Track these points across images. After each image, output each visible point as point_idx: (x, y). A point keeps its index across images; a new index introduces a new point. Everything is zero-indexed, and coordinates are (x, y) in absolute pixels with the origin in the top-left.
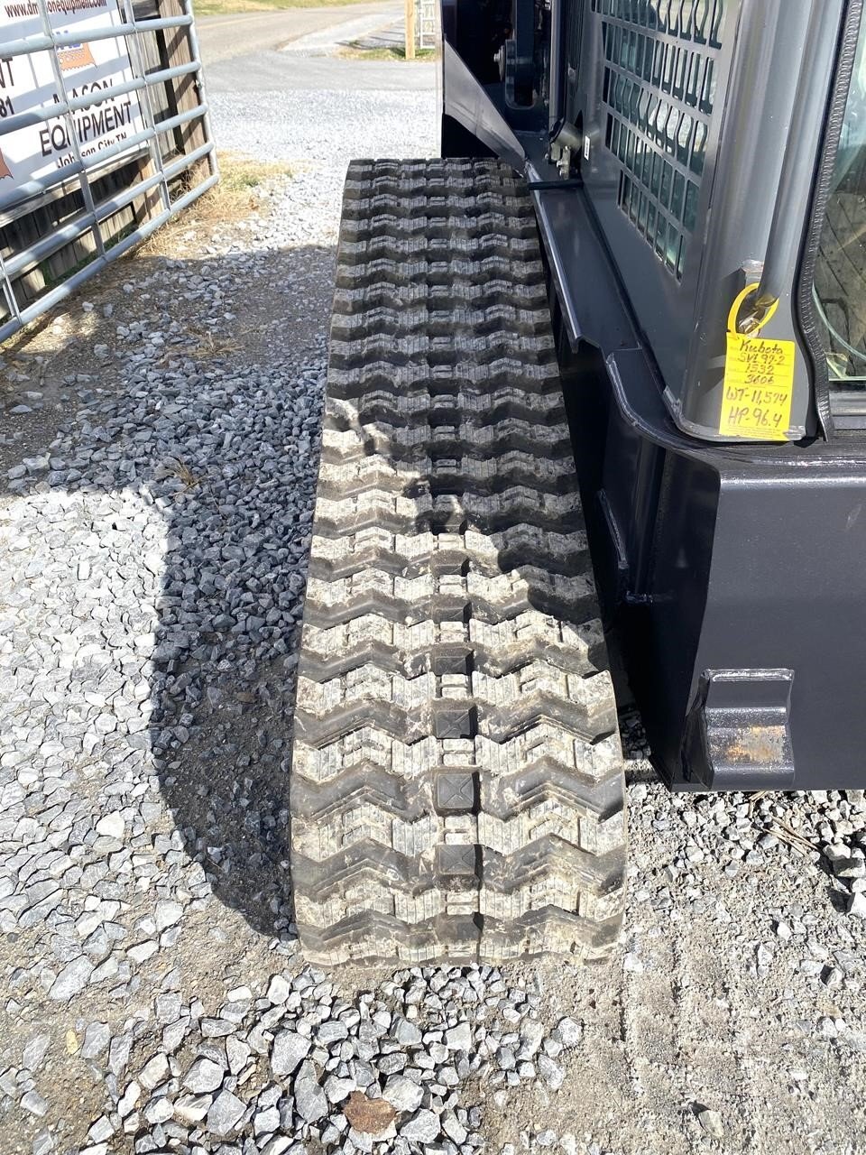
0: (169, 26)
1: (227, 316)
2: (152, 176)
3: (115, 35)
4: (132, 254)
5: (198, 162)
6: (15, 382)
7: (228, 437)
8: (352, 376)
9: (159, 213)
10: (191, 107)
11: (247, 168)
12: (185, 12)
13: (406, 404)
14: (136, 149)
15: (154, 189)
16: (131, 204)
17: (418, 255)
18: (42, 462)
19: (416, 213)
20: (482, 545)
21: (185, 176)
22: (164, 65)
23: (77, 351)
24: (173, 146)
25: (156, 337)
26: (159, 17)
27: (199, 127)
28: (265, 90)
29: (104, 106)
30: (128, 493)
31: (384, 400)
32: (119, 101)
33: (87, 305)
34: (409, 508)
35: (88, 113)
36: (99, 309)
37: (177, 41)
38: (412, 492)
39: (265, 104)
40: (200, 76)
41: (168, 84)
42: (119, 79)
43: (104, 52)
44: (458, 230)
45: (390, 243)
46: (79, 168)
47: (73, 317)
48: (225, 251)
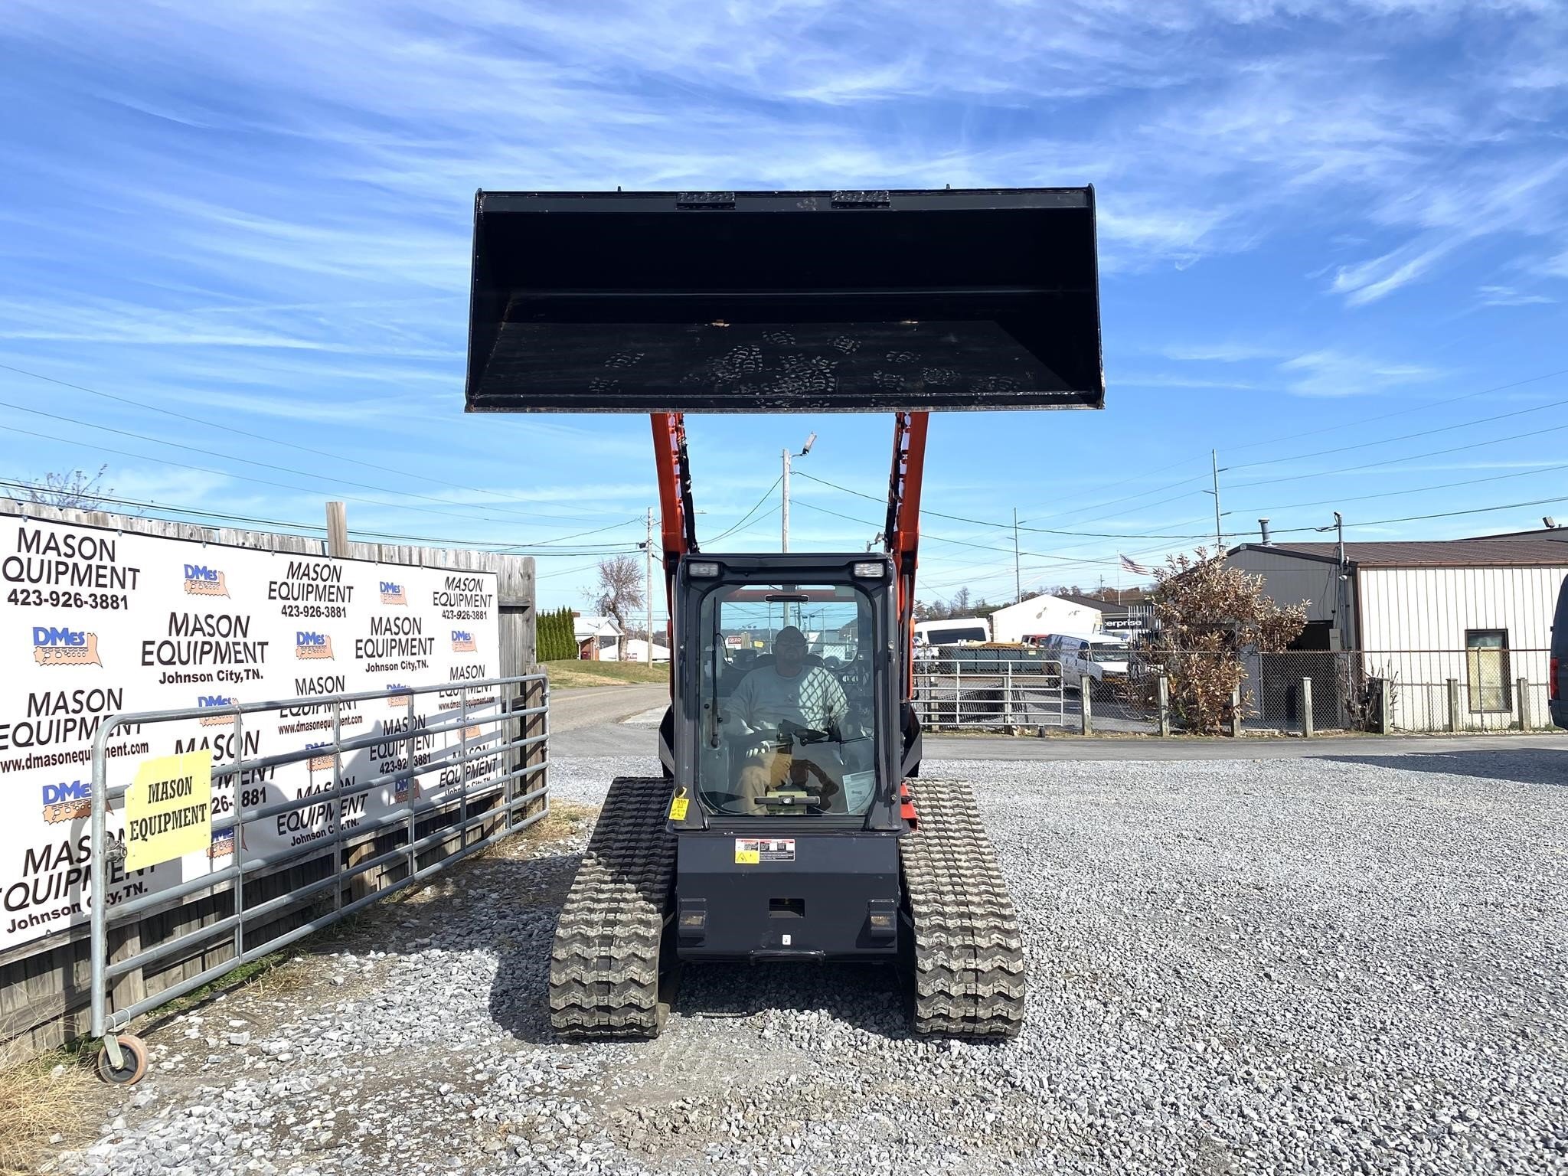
0: (529, 714)
1: (543, 886)
2: (501, 804)
3: (496, 720)
4: (478, 858)
5: (536, 799)
6: (402, 916)
7: (536, 931)
8: (598, 845)
9: (501, 831)
10: (536, 763)
11: (572, 809)
12: (544, 705)
13: (615, 853)
14: (494, 788)
15: (501, 815)
16: (482, 826)
17: (634, 810)
18: (427, 940)
19: (638, 795)
20: (633, 887)
21: (523, 811)
22: (523, 737)
23: (439, 903)
24: (518, 790)
25: (494, 896)
26: (524, 708)
27: (540, 777)
28: (598, 755)
29: (481, 760)
30: (476, 951)
31: (608, 852)
32: (490, 758)
33: (449, 880)
34: (608, 878)
35: (470, 764)
36: (456, 884)
37: (534, 722)
38: (612, 874)
39: (598, 766)
40: (547, 743)
41: (523, 748)
42: (492, 745)
43: (486, 729)
44: (654, 802)
45: (624, 805)
46: (463, 794)
47: (437, 887)
48: (547, 855)
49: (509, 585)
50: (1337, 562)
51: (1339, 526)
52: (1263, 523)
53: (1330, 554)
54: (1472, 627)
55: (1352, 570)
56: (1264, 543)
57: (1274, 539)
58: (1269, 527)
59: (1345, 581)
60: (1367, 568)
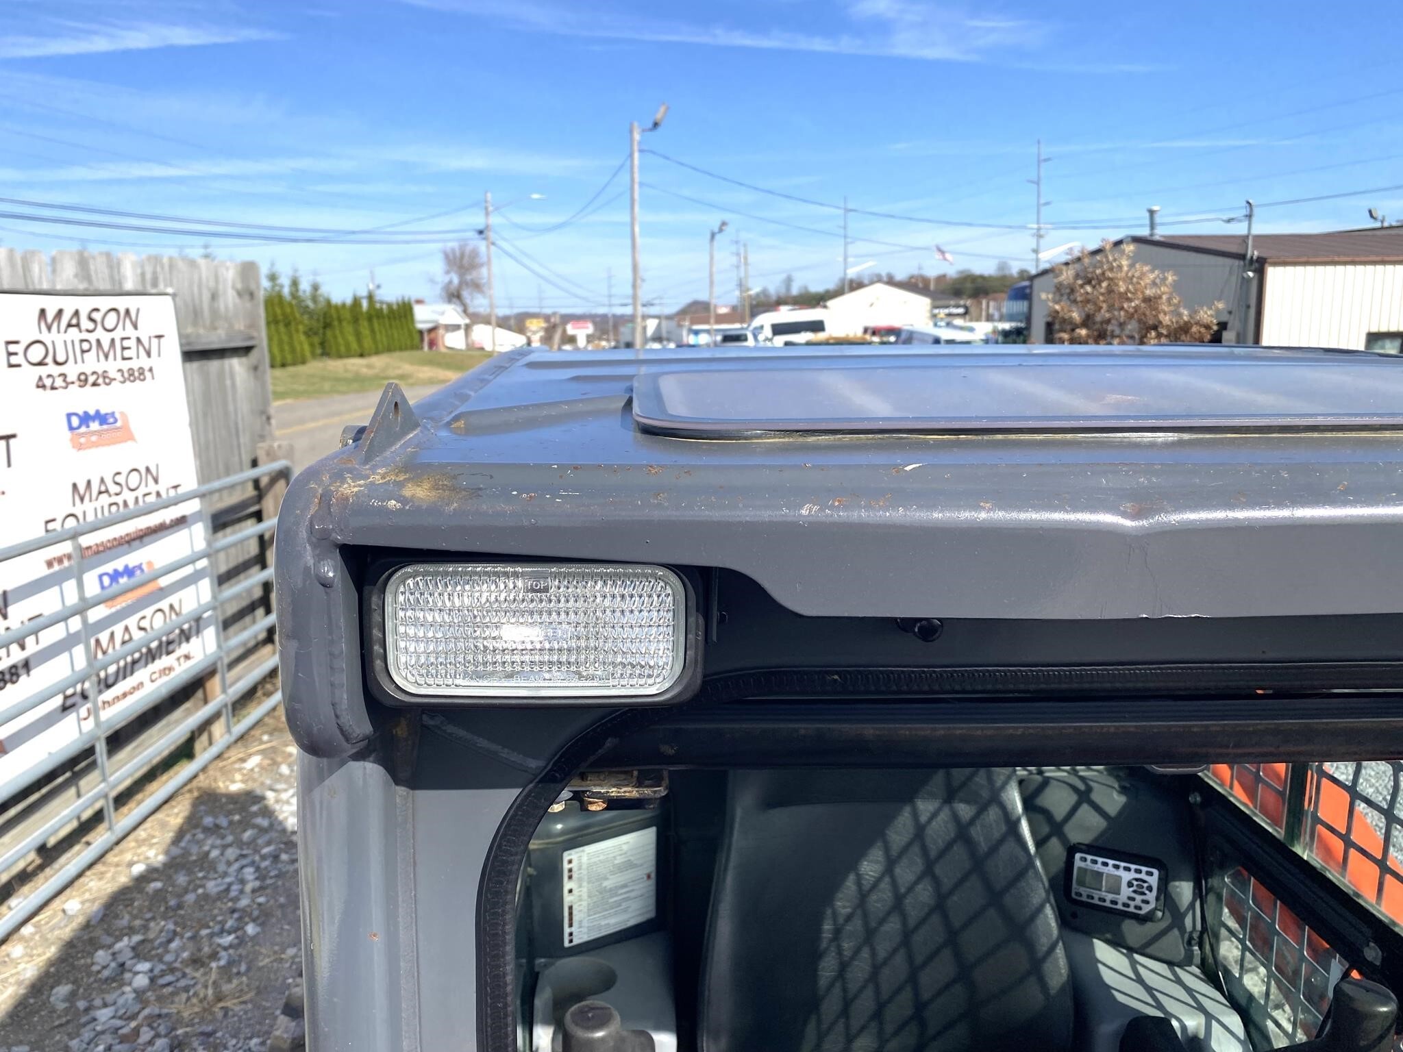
25: (142, 973)
49: (215, 313)
50: (1242, 257)
51: (1249, 217)
52: (1152, 213)
53: (1233, 248)
54: (1374, 330)
55: (1260, 267)
56: (1152, 235)
57: (1161, 232)
58: (1158, 219)
59: (1249, 280)
60: (1275, 264)
